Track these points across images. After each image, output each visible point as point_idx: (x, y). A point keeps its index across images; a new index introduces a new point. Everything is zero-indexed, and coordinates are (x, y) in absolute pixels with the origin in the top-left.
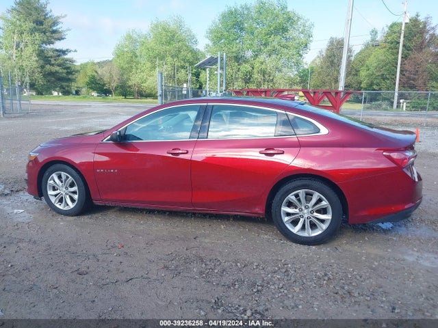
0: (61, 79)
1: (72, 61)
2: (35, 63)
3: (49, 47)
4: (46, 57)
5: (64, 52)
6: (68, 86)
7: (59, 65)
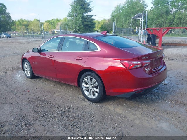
0: (90, 27)
1: (94, 19)
2: (81, 21)
3: (86, 15)
4: (85, 19)
5: (91, 16)
6: (92, 30)
7: (89, 22)
